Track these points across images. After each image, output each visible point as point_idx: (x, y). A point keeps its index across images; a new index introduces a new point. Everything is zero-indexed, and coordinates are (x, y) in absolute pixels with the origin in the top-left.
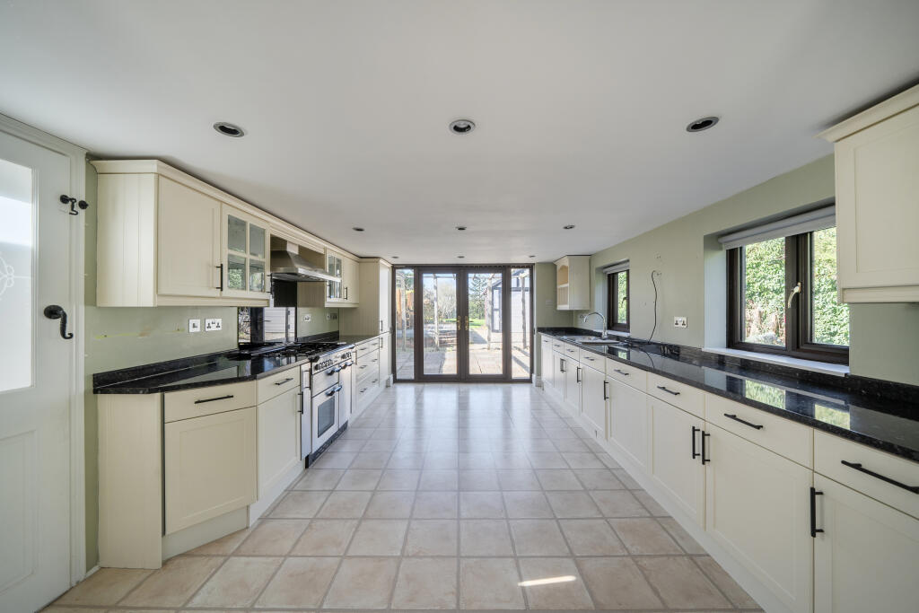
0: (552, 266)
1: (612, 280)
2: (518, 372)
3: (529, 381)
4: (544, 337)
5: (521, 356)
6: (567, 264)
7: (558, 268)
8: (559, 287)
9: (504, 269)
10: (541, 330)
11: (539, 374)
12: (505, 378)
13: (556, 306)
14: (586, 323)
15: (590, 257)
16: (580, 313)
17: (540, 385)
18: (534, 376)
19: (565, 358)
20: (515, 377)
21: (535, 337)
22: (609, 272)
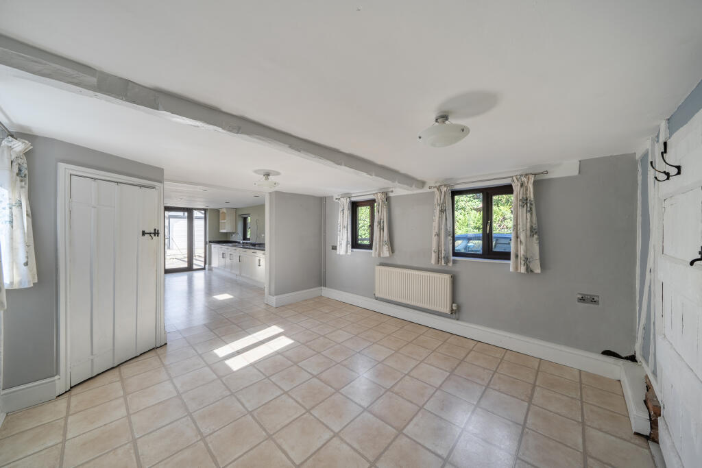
0: (217, 211)
1: (245, 220)
2: (199, 263)
3: (204, 269)
4: (213, 245)
6: (225, 211)
7: (221, 212)
8: (221, 221)
9: (189, 211)
10: (210, 242)
11: (210, 264)
12: (190, 269)
13: (219, 230)
14: (233, 238)
15: (236, 209)
16: (232, 233)
17: (210, 269)
18: (207, 266)
19: (225, 252)
20: (195, 267)
21: (207, 246)
22: (245, 216)
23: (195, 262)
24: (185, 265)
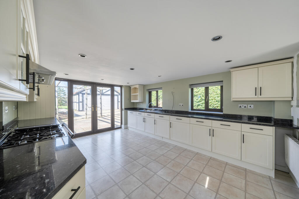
0: (129, 87)
1: (150, 94)
2: (117, 124)
3: (121, 128)
4: (129, 112)
5: (117, 119)
6: (138, 87)
7: (131, 88)
8: (132, 94)
10: (125, 109)
11: (126, 123)
12: (113, 128)
13: (131, 101)
15: (144, 86)
17: (126, 128)
18: (123, 125)
19: (145, 117)
20: (115, 127)
21: (123, 112)
22: (150, 91)
23: (116, 123)
24: (109, 126)
